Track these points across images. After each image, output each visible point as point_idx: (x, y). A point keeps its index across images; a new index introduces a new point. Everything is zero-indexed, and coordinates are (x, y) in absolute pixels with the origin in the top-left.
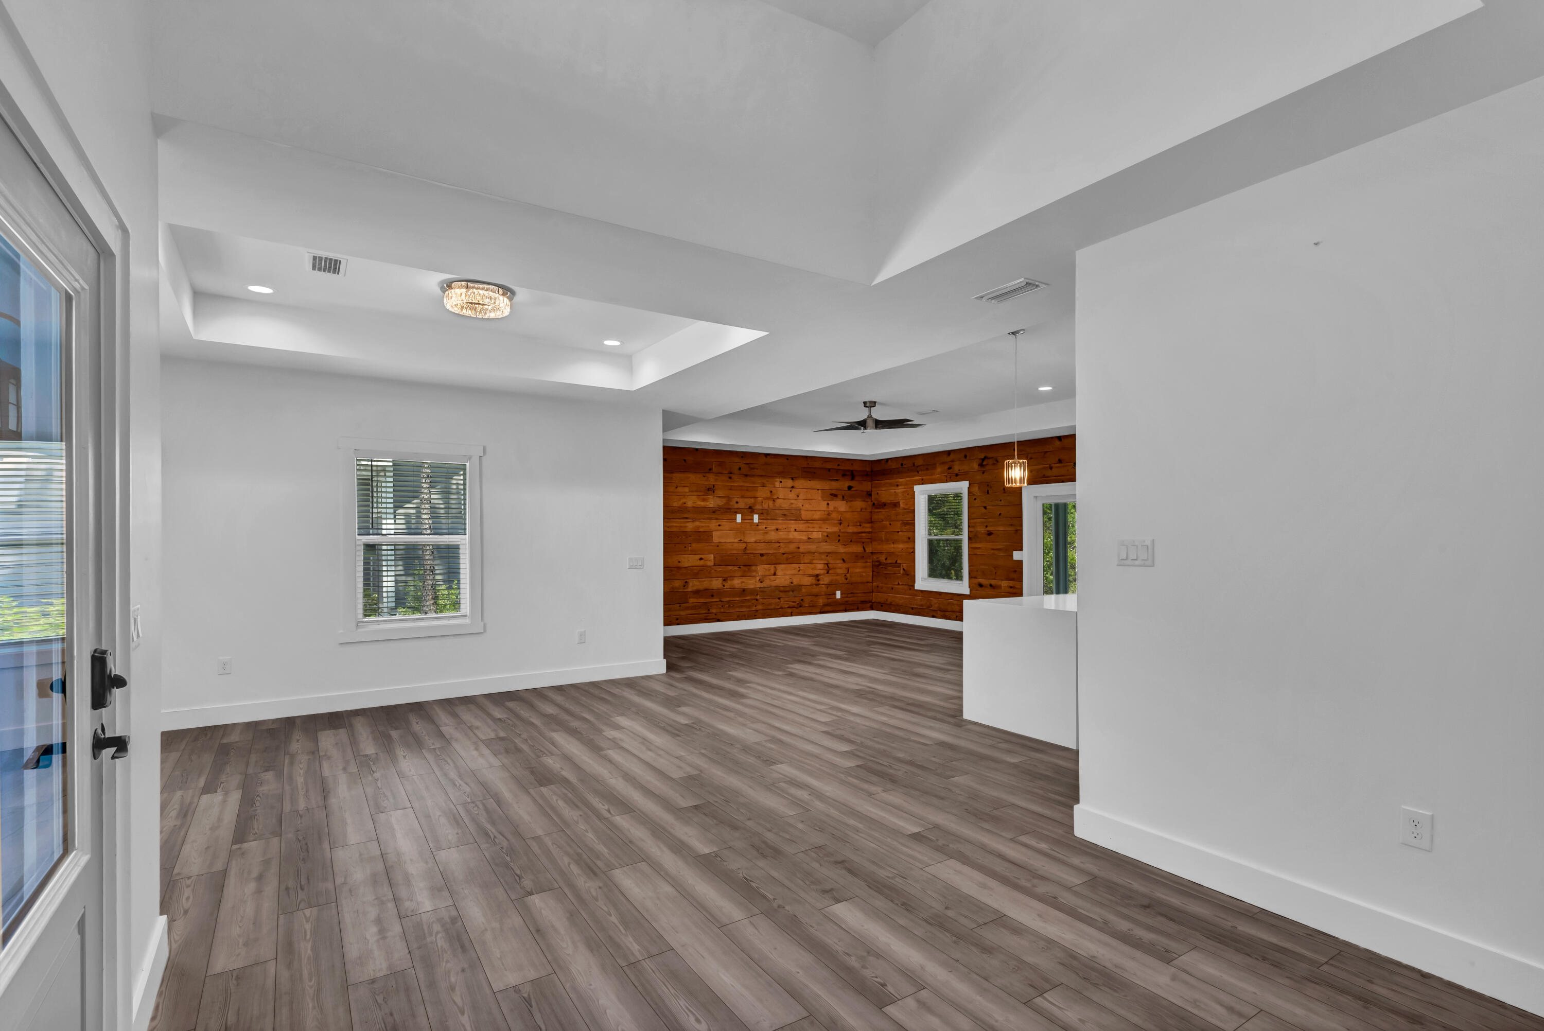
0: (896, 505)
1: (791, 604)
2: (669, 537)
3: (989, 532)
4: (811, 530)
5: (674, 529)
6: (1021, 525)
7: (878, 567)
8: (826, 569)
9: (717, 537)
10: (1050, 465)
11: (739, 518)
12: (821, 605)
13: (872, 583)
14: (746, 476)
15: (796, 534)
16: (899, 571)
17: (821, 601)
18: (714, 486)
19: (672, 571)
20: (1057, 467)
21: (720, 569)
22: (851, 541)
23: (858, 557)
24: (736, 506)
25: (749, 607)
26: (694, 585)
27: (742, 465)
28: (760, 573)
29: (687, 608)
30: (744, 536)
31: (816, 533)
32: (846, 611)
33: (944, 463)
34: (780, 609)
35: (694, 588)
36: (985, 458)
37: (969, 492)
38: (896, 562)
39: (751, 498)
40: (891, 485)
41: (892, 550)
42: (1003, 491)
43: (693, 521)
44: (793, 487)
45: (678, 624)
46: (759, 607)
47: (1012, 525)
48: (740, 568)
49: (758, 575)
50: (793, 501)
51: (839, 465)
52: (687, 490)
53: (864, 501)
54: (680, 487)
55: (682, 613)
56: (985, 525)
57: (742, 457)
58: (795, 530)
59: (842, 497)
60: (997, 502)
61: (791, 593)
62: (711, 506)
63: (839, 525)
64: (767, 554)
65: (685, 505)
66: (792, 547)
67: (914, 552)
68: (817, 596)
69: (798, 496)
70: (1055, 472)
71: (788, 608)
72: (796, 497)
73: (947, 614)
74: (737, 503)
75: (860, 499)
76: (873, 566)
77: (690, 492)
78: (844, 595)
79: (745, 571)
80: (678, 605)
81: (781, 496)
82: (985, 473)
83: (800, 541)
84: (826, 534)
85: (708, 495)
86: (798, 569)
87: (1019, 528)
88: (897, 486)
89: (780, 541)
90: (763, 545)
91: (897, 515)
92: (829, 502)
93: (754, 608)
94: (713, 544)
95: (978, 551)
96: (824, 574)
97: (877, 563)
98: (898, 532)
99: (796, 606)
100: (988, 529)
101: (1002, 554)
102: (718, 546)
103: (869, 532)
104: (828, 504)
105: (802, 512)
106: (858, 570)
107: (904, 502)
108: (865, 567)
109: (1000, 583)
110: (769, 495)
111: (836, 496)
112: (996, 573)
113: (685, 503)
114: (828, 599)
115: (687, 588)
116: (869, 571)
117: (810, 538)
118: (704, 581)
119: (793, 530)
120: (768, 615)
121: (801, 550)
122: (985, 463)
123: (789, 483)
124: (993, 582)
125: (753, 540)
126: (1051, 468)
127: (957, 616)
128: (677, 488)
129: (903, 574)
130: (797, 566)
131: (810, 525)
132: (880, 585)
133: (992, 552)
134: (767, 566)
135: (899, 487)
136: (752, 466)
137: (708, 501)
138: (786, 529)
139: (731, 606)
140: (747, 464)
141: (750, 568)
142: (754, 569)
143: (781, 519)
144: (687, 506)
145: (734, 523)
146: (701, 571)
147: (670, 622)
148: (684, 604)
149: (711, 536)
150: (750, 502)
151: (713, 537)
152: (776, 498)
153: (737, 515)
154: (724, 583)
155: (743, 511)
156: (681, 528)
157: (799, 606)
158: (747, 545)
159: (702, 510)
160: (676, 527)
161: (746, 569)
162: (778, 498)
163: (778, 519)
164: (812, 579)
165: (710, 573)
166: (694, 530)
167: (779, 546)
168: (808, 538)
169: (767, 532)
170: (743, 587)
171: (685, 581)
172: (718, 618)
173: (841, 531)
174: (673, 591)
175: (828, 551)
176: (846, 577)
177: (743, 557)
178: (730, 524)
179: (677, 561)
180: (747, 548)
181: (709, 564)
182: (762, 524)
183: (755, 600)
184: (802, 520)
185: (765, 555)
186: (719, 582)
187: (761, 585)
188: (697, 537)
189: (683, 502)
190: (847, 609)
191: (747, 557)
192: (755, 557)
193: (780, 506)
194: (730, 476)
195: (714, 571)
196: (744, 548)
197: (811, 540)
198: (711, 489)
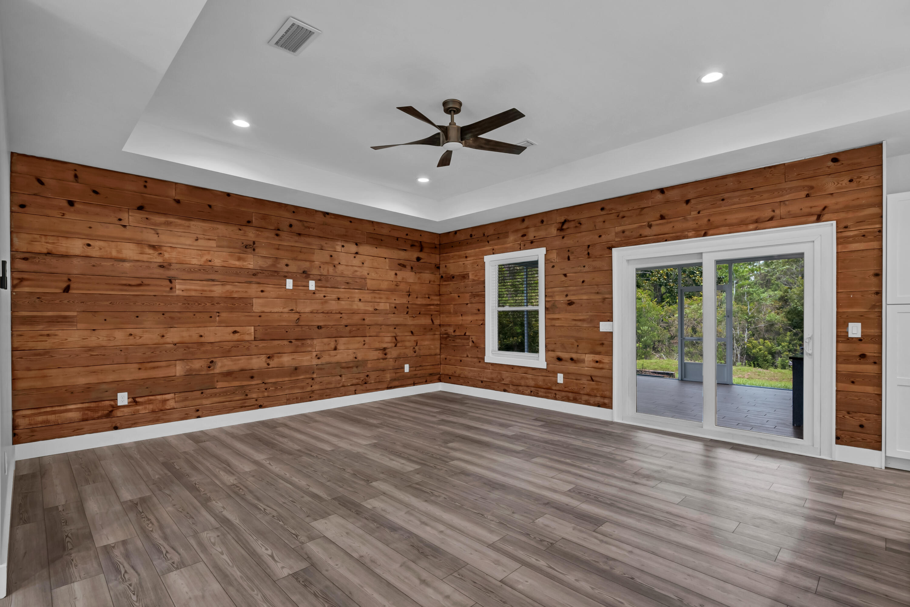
0: (464, 277)
1: (355, 381)
2: (185, 304)
3: (570, 302)
4: (378, 300)
5: (193, 294)
6: (611, 293)
7: (445, 338)
8: (394, 342)
9: (258, 306)
10: (649, 222)
11: (290, 284)
12: (389, 380)
13: (440, 355)
14: (300, 234)
15: (360, 304)
16: (468, 343)
17: (388, 376)
18: (254, 243)
19: (189, 348)
20: (657, 225)
21: (261, 344)
23: (427, 329)
24: (286, 269)
25: (303, 388)
26: (223, 365)
27: (294, 222)
28: (317, 348)
29: (215, 395)
30: (296, 305)
31: (382, 304)
32: (414, 384)
33: (517, 231)
34: (342, 388)
35: (225, 369)
36: (565, 221)
37: (546, 260)
38: (465, 335)
39: (306, 261)
40: (460, 257)
41: (460, 322)
42: (587, 256)
43: (222, 285)
44: (357, 253)
46: (316, 387)
47: (598, 293)
48: (291, 342)
49: (314, 350)
50: (356, 268)
51: (407, 235)
52: (212, 243)
53: (432, 273)
54: (201, 239)
55: (205, 402)
56: (565, 293)
57: (294, 212)
58: (360, 300)
59: (410, 268)
60: (579, 268)
61: (355, 369)
62: (251, 267)
63: (407, 296)
64: (326, 326)
65: (210, 263)
66: (356, 319)
67: (483, 324)
68: (384, 370)
69: (363, 263)
70: (655, 230)
71: (351, 385)
72: (361, 265)
73: (520, 388)
74: (287, 265)
75: (428, 272)
76: (441, 338)
77: (218, 246)
78: (412, 369)
79: (297, 346)
80: (200, 392)
81: (343, 262)
82: (565, 238)
83: (366, 312)
84: (393, 305)
85: (245, 253)
86: (364, 342)
87: (607, 296)
88: (466, 257)
89: (341, 312)
90: (321, 315)
91: (466, 287)
92: (398, 272)
93: (309, 389)
94: (253, 314)
95: (557, 322)
96: (391, 348)
97: (445, 336)
98: (467, 304)
99: (360, 383)
100: (568, 298)
101: (585, 325)
102: (260, 316)
103: (437, 305)
104: (396, 274)
105: (368, 281)
106: (426, 343)
107: (473, 274)
108: (433, 340)
109: (583, 357)
110: (328, 259)
111: (404, 266)
112: (578, 346)
113: (210, 261)
114: (396, 373)
115: (213, 369)
116: (438, 343)
117: (377, 310)
118: (240, 359)
119: (357, 299)
120: (326, 395)
121: (366, 322)
122: (565, 227)
123: (353, 248)
124: (574, 356)
125: (308, 310)
126: (650, 226)
127: (531, 392)
128: (196, 240)
129: (472, 347)
130: (362, 339)
131: (376, 295)
132: (448, 357)
133: (574, 323)
134: (326, 340)
135: (468, 259)
136: (306, 224)
137: (245, 261)
138: (348, 298)
139: (279, 388)
140: (301, 221)
141: (304, 342)
142: (309, 343)
143: (343, 287)
144: (213, 265)
145: (283, 289)
146: (235, 347)
147: (186, 416)
148: (208, 390)
149: (250, 304)
150: (305, 265)
151: (253, 305)
152: (338, 263)
153: (287, 280)
154: (269, 361)
155: (295, 275)
156: (203, 293)
157: (364, 383)
158: (300, 316)
159: (238, 272)
160: (196, 290)
161: (299, 343)
162: (339, 263)
163: (339, 287)
164: (379, 353)
165: (248, 349)
166: (224, 295)
167: (341, 317)
168: (375, 309)
169: (326, 302)
170: (295, 364)
171: (210, 361)
172: (259, 405)
173: (410, 303)
174: (189, 374)
175: (396, 323)
176: (414, 350)
177: (294, 329)
178: (278, 289)
179: (197, 334)
180: (300, 319)
181: (247, 338)
182: (320, 292)
183: (311, 380)
184: (368, 290)
185: (324, 327)
186: (262, 360)
187: (319, 362)
188: (229, 305)
189: (206, 259)
190: (415, 383)
191: (300, 329)
192: (310, 329)
193: (343, 273)
194: (277, 233)
195: (254, 346)
196: (296, 319)
197: (377, 311)
198: (251, 246)
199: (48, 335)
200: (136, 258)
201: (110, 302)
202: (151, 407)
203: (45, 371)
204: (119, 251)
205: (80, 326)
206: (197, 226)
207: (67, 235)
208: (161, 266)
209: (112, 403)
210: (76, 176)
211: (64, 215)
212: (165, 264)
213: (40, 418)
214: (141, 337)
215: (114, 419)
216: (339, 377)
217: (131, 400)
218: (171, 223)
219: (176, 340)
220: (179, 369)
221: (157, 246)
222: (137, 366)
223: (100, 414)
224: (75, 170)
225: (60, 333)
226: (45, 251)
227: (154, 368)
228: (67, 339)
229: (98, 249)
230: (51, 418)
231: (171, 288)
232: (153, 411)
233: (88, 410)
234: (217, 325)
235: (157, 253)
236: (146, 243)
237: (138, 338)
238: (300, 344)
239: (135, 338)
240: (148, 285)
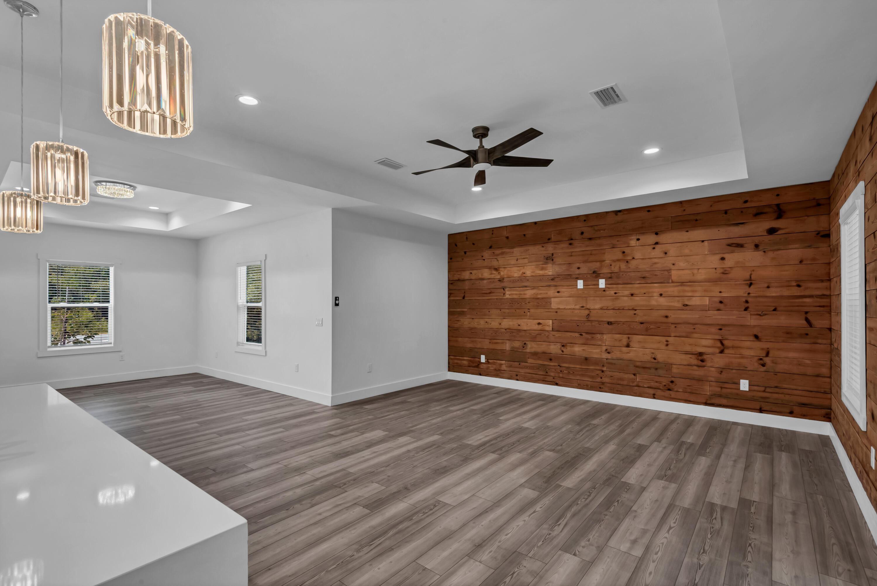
1: (653, 384)
2: (510, 303)
4: (689, 294)
5: (515, 297)
8: (718, 348)
9: (555, 304)
11: (580, 284)
12: (708, 393)
14: (591, 239)
15: (662, 299)
17: (708, 389)
18: (553, 255)
19: (513, 332)
21: (557, 334)
22: (775, 310)
23: (792, 334)
24: (578, 272)
25: (592, 377)
26: (532, 347)
27: (585, 229)
28: (607, 343)
29: (526, 367)
30: (587, 303)
31: (697, 298)
32: (761, 411)
34: (636, 388)
35: (533, 350)
39: (596, 261)
43: (531, 289)
44: (657, 243)
45: (517, 380)
46: (605, 379)
48: (581, 335)
49: (604, 345)
50: (656, 260)
51: (745, 202)
52: (526, 261)
53: (810, 247)
54: (519, 259)
55: (521, 371)
57: (585, 221)
58: (661, 295)
59: (753, 246)
61: (653, 371)
62: (550, 273)
63: (747, 287)
64: (617, 323)
65: (524, 275)
66: (655, 316)
68: (700, 380)
69: (666, 253)
71: (648, 387)
72: (662, 255)
74: (579, 268)
75: (797, 246)
76: (831, 351)
77: (529, 262)
78: (756, 388)
79: (588, 339)
80: (519, 363)
81: (638, 255)
83: (669, 309)
84: (717, 300)
85: (546, 263)
86: (666, 343)
89: (636, 308)
90: (611, 312)
92: (726, 256)
93: (599, 380)
94: (551, 310)
96: (713, 354)
99: (661, 388)
102: (556, 312)
103: (823, 296)
104: (723, 259)
105: (673, 273)
106: (792, 354)
108: (811, 351)
110: (620, 256)
111: (740, 246)
113: (524, 273)
114: (721, 388)
115: (526, 349)
116: (824, 359)
117: (687, 305)
118: (542, 345)
119: (656, 294)
120: (617, 391)
121: (670, 320)
123: (651, 239)
125: (598, 306)
128: (517, 260)
130: (663, 339)
131: (687, 288)
134: (617, 336)
136: (596, 228)
137: (546, 270)
138: (645, 293)
139: (571, 372)
140: (592, 226)
141: (593, 336)
142: (599, 338)
143: (638, 282)
144: (526, 276)
145: (576, 289)
146: (539, 335)
147: (511, 377)
148: (523, 363)
149: (549, 302)
150: (595, 266)
151: (551, 303)
152: (631, 258)
153: (578, 281)
154: (563, 349)
155: (585, 276)
156: (521, 295)
157: (667, 389)
158: (590, 312)
159: (541, 278)
160: (516, 294)
161: (589, 336)
162: (633, 258)
163: (633, 282)
164: (691, 358)
165: (548, 337)
166: (532, 297)
167: (635, 314)
168: (684, 305)
169: (617, 298)
170: (585, 355)
171: (524, 343)
172: (556, 382)
173: (751, 295)
174: (513, 350)
175: (723, 322)
176: (762, 362)
177: (585, 324)
178: (570, 290)
179: (517, 324)
180: (590, 315)
181: (547, 328)
182: (610, 289)
183: (601, 371)
184: (673, 282)
185: (614, 323)
186: (557, 347)
187: (609, 356)
188: (535, 304)
189: (522, 272)
190: (762, 409)
191: (590, 324)
192: (600, 324)
193: (637, 267)
194: (571, 241)
195: (552, 335)
196: (587, 315)
197: (687, 307)
198: (550, 258)
199: (458, 321)
200: (489, 277)
201: (478, 303)
202: (494, 366)
203: (457, 338)
204: (482, 275)
205: (468, 316)
206: (517, 251)
207: (464, 270)
208: (500, 281)
209: (479, 360)
210: (467, 238)
211: (463, 259)
212: (501, 279)
213: (456, 361)
214: (491, 324)
215: (480, 369)
216: (633, 375)
217: (486, 360)
218: (504, 252)
219: (507, 327)
220: (507, 346)
221: (498, 269)
222: (488, 341)
223: (474, 365)
224: (467, 235)
225: (461, 319)
226: (457, 279)
227: (496, 343)
228: (464, 323)
229: (474, 274)
230: (459, 362)
231: (504, 294)
232: (495, 370)
233: (470, 361)
234: (528, 318)
235: (498, 272)
236: (493, 267)
237: (489, 324)
238: (589, 338)
239: (488, 324)
240: (494, 293)
